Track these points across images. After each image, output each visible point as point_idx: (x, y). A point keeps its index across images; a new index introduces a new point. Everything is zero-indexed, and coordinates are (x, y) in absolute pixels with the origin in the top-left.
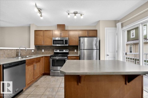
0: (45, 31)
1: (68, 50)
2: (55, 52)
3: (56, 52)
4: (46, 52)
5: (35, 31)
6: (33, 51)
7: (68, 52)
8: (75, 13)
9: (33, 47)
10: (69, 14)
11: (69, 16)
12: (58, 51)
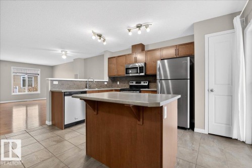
0: (118, 57)
1: (147, 82)
2: (130, 84)
3: (132, 84)
4: (122, 84)
5: (109, 58)
6: (106, 83)
7: (147, 84)
8: (139, 27)
9: (106, 79)
10: (129, 30)
11: (130, 34)
12: (134, 84)
